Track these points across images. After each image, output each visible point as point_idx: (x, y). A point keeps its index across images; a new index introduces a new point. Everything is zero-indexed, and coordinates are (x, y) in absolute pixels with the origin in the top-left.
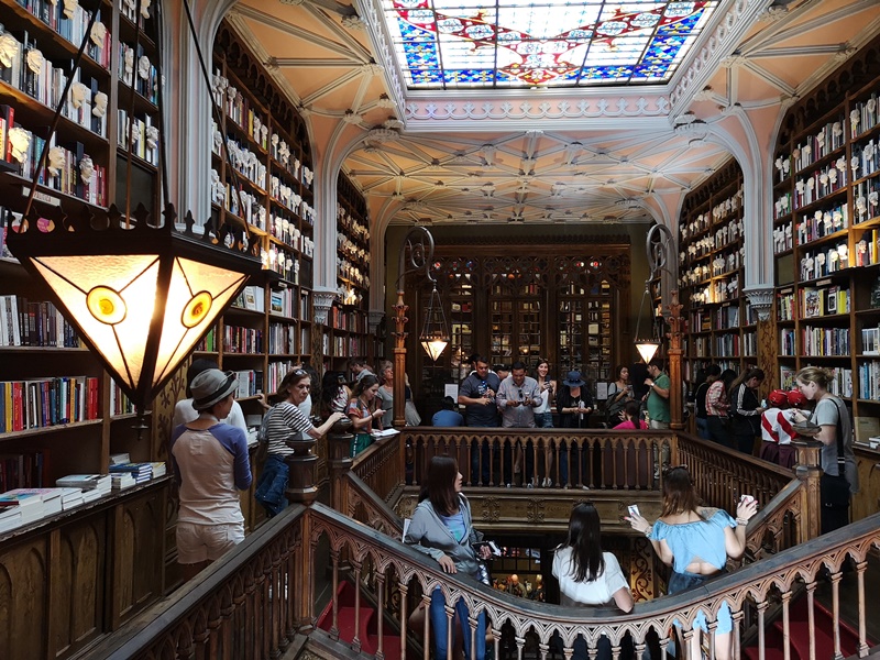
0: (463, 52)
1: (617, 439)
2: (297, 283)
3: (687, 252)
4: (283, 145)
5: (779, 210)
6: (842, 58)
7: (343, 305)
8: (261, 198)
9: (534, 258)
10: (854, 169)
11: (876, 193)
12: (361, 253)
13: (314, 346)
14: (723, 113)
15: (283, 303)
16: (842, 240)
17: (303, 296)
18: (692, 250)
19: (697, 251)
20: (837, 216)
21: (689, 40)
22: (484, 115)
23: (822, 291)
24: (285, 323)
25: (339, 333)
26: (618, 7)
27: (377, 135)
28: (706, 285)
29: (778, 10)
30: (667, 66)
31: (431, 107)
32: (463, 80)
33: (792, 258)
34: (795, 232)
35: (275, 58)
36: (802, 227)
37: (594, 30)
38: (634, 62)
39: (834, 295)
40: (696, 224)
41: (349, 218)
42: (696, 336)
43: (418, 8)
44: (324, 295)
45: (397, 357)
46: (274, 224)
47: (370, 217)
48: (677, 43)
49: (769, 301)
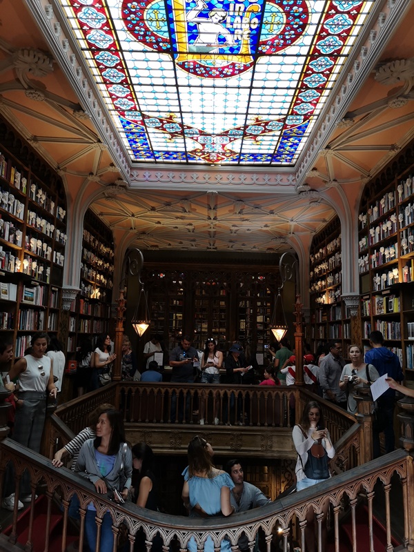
0: (164, 140)
1: (260, 392)
2: (48, 282)
3: (314, 272)
4: (41, 192)
5: (361, 246)
6: (393, 153)
7: (90, 298)
8: (18, 225)
9: (222, 273)
10: (401, 221)
11: (412, 236)
12: (107, 265)
13: (62, 325)
14: (327, 186)
15: (36, 296)
16: (395, 266)
17: (54, 291)
18: (317, 270)
19: (319, 271)
20: (392, 250)
21: (304, 140)
22: (181, 180)
23: (385, 298)
24: (36, 309)
25: (85, 317)
26: (256, 116)
27: (111, 190)
28: (324, 293)
29: (348, 121)
30: (293, 155)
31: (147, 173)
32: (167, 158)
33: (368, 277)
34: (370, 260)
35: (35, 136)
36: (374, 257)
37: (244, 130)
38: (272, 152)
39: (392, 300)
40: (318, 254)
41: (97, 242)
42: (319, 325)
43: (130, 110)
44: (70, 291)
45: (117, 334)
46: (30, 243)
47: (116, 242)
48: (296, 141)
49: (356, 303)
